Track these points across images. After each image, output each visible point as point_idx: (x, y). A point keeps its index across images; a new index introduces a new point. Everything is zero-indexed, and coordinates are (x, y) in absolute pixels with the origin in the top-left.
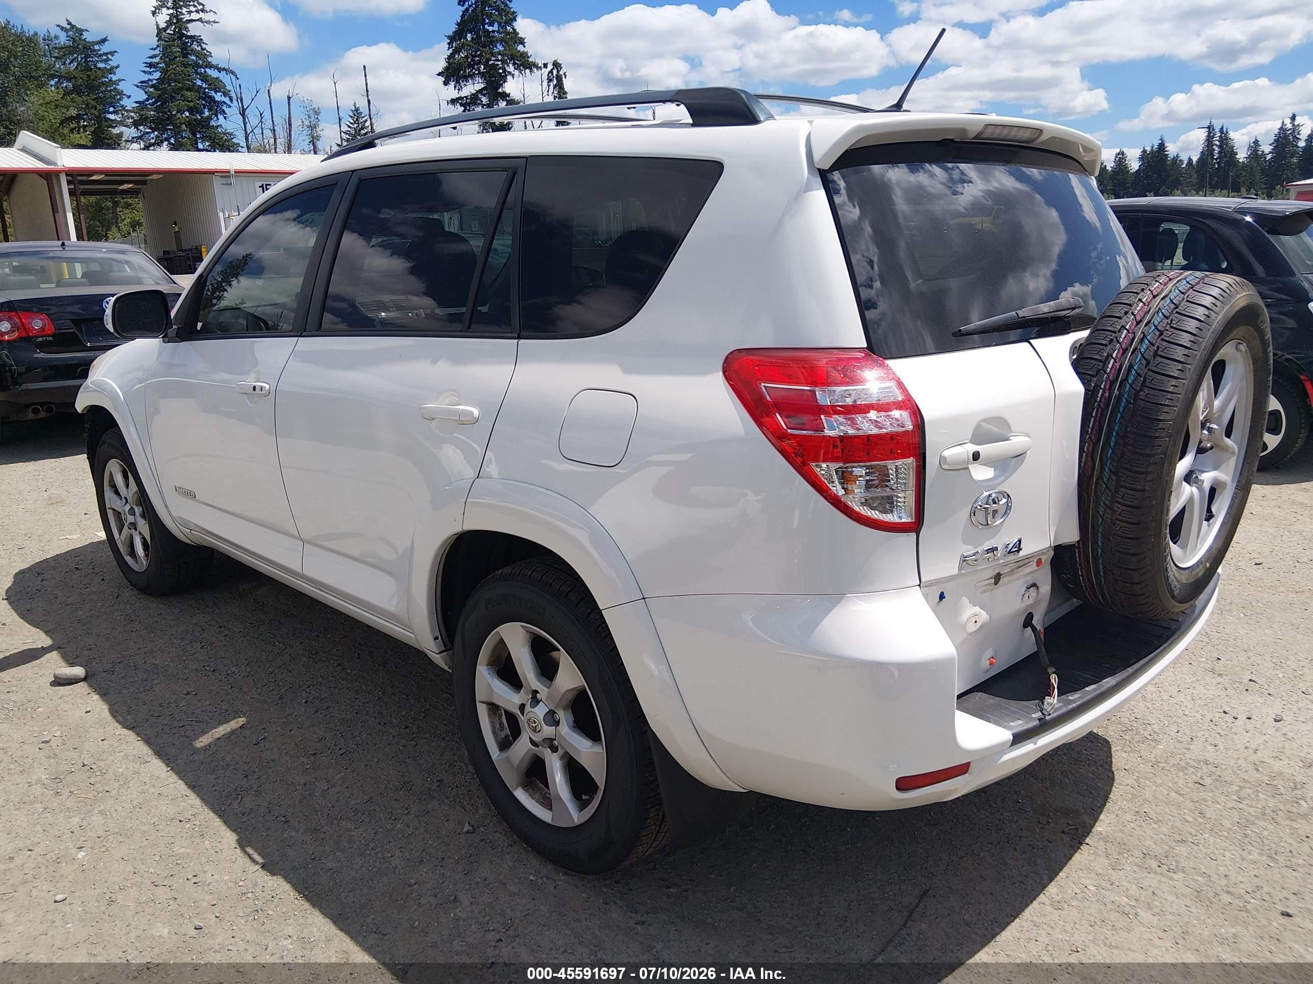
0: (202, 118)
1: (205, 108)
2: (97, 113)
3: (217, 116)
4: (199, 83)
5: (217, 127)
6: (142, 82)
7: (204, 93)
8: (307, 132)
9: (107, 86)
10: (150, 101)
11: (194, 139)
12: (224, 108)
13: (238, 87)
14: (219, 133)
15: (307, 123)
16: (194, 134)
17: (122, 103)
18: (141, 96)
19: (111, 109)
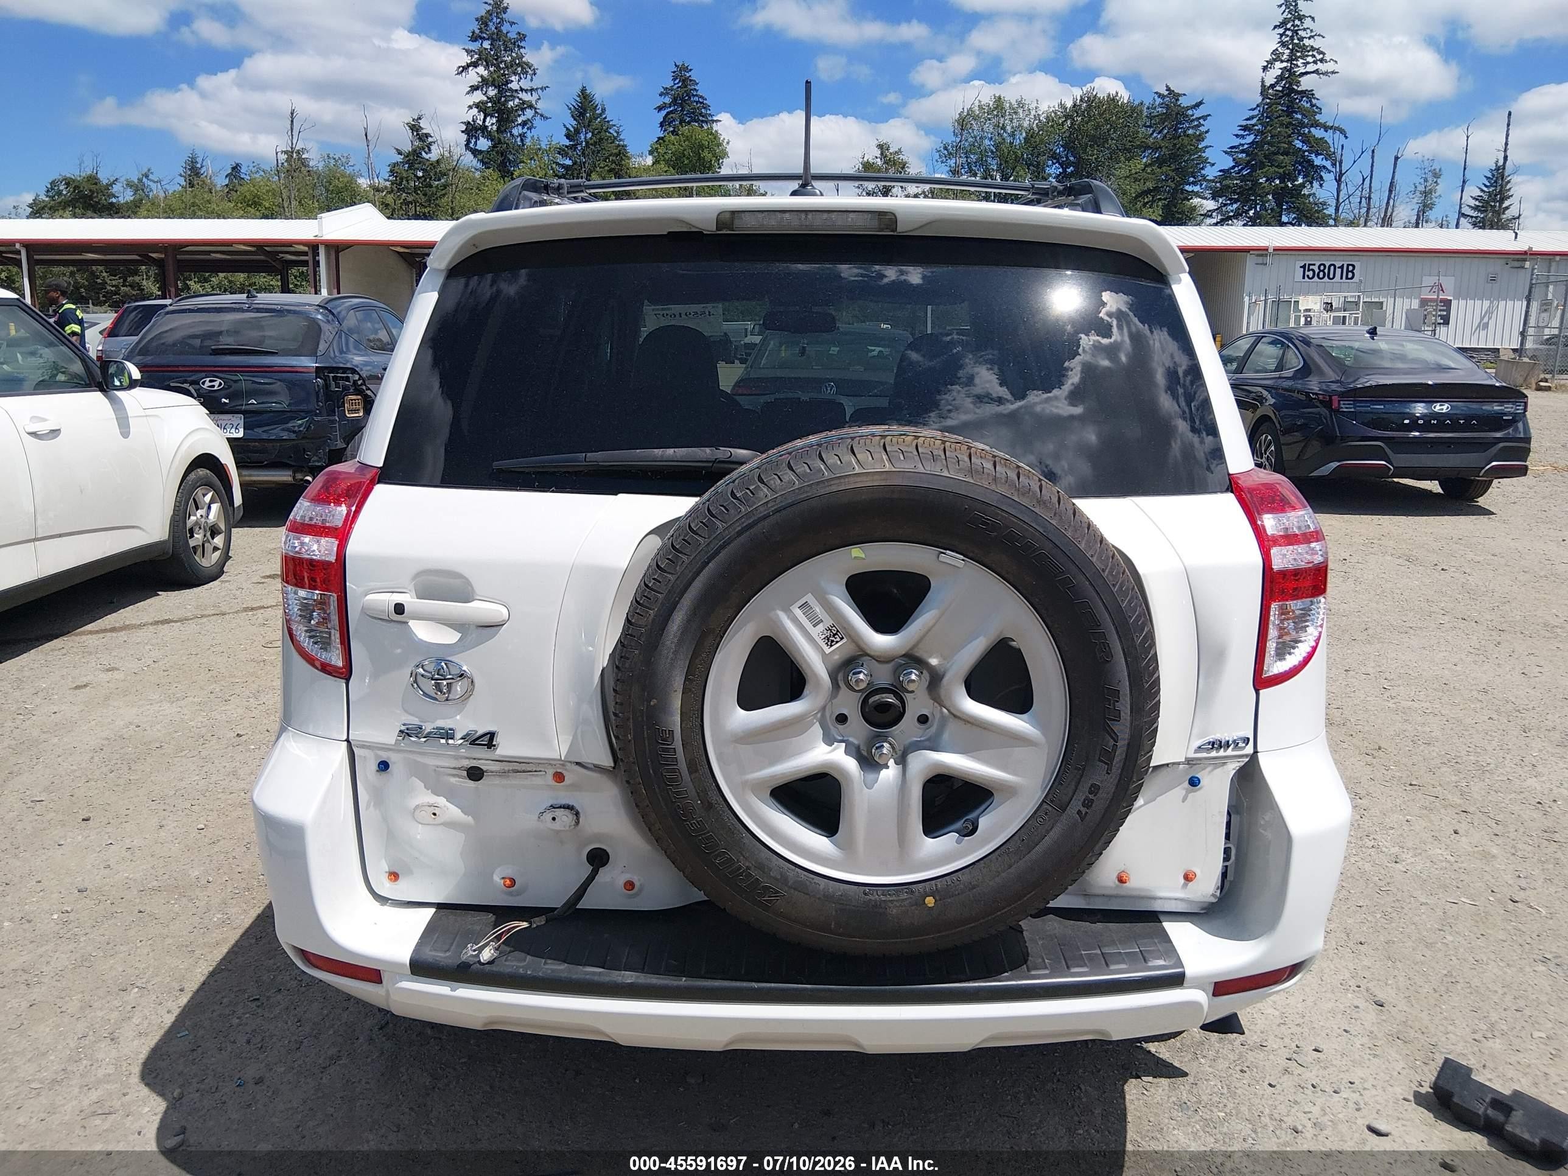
0: (1294, 186)
1: (1299, 174)
2: (1173, 186)
3: (1311, 183)
4: (1298, 144)
5: (1310, 195)
6: (1232, 148)
7: (1303, 157)
8: (1418, 199)
9: (1191, 155)
10: (1236, 169)
11: (1278, 210)
12: (1322, 173)
13: (1340, 147)
14: (1310, 203)
15: (1421, 188)
16: (1279, 205)
17: (1203, 172)
18: (1228, 163)
19: (1192, 179)
